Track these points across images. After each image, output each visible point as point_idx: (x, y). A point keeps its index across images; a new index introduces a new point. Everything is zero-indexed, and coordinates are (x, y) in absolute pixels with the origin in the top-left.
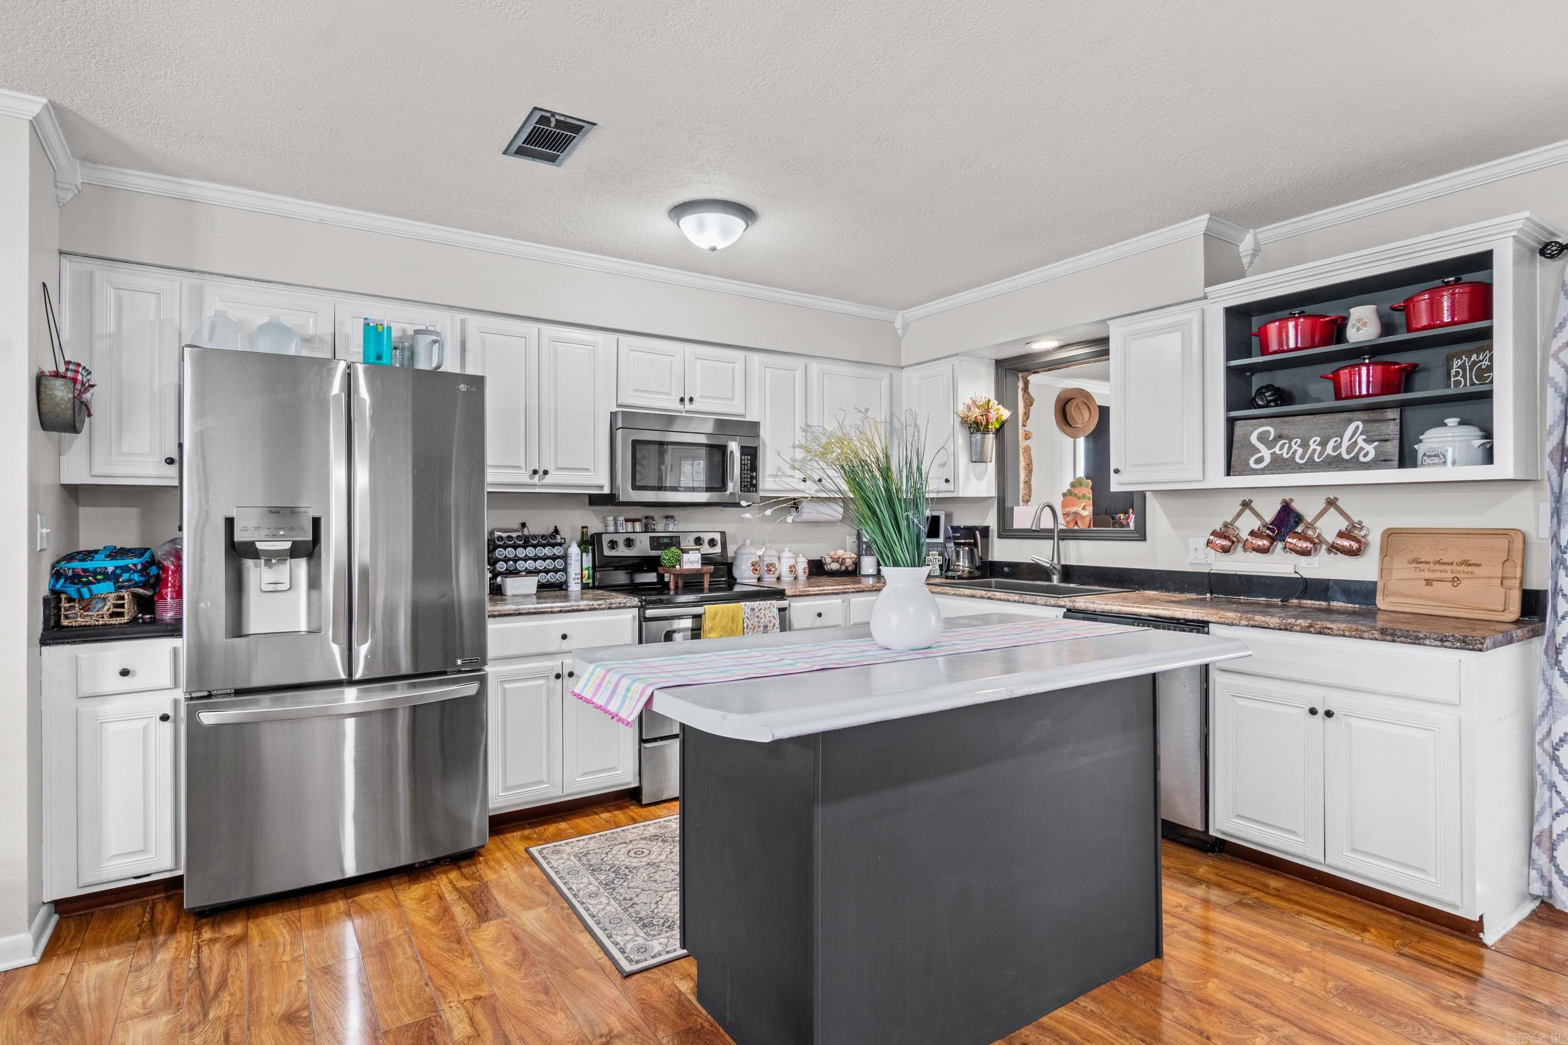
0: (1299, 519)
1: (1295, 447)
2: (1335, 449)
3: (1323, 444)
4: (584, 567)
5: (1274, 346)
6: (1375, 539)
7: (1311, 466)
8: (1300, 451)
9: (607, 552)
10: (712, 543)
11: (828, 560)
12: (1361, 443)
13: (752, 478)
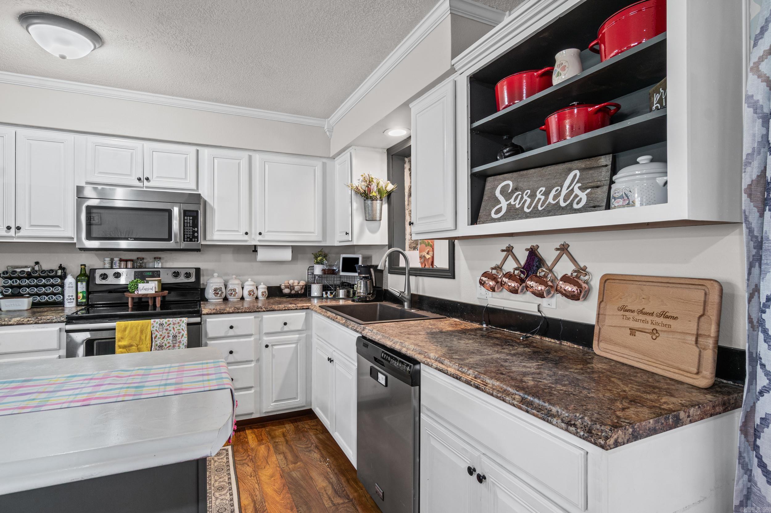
0: (541, 262)
1: (525, 197)
2: (556, 197)
3: (546, 194)
4: (79, 290)
6: (595, 283)
7: (535, 214)
8: (529, 200)
9: (98, 281)
10: (188, 275)
11: (283, 287)
12: (577, 191)
13: (194, 232)
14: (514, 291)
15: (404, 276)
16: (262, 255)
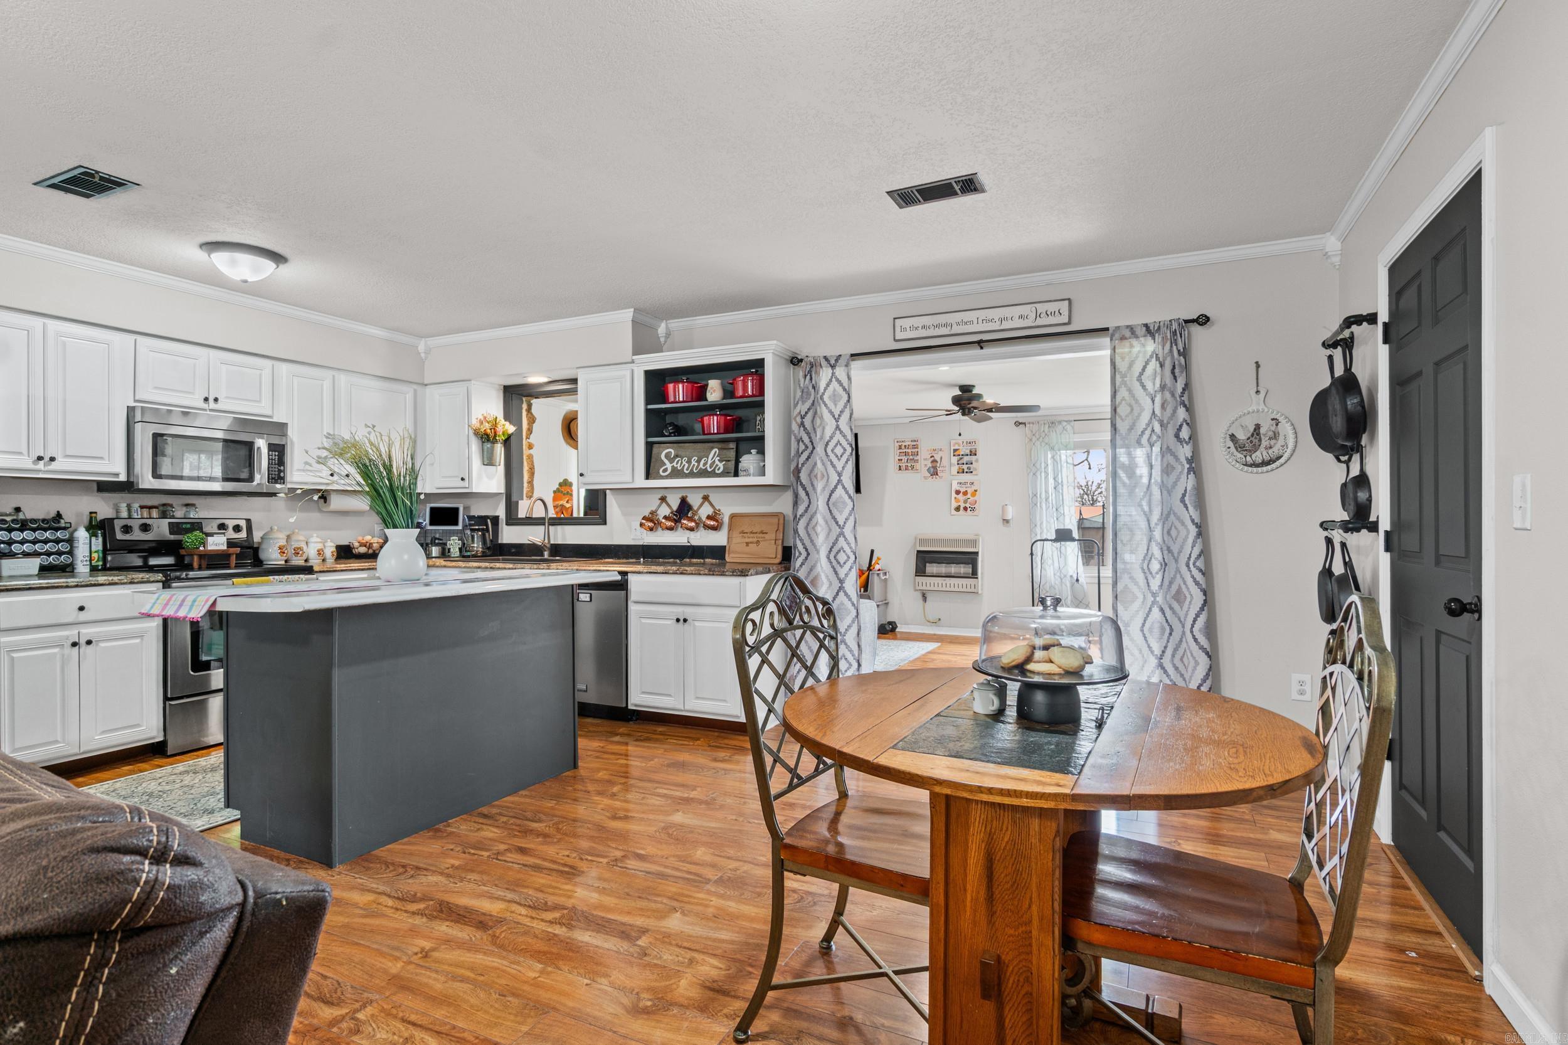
0: (690, 507)
1: (684, 462)
2: (705, 464)
3: (698, 462)
4: (93, 549)
5: (671, 399)
6: (726, 520)
7: (692, 475)
8: (687, 465)
9: (120, 536)
10: (237, 529)
11: (356, 544)
12: (717, 462)
13: (280, 471)
14: (671, 529)
15: (542, 527)
16: (336, 502)
